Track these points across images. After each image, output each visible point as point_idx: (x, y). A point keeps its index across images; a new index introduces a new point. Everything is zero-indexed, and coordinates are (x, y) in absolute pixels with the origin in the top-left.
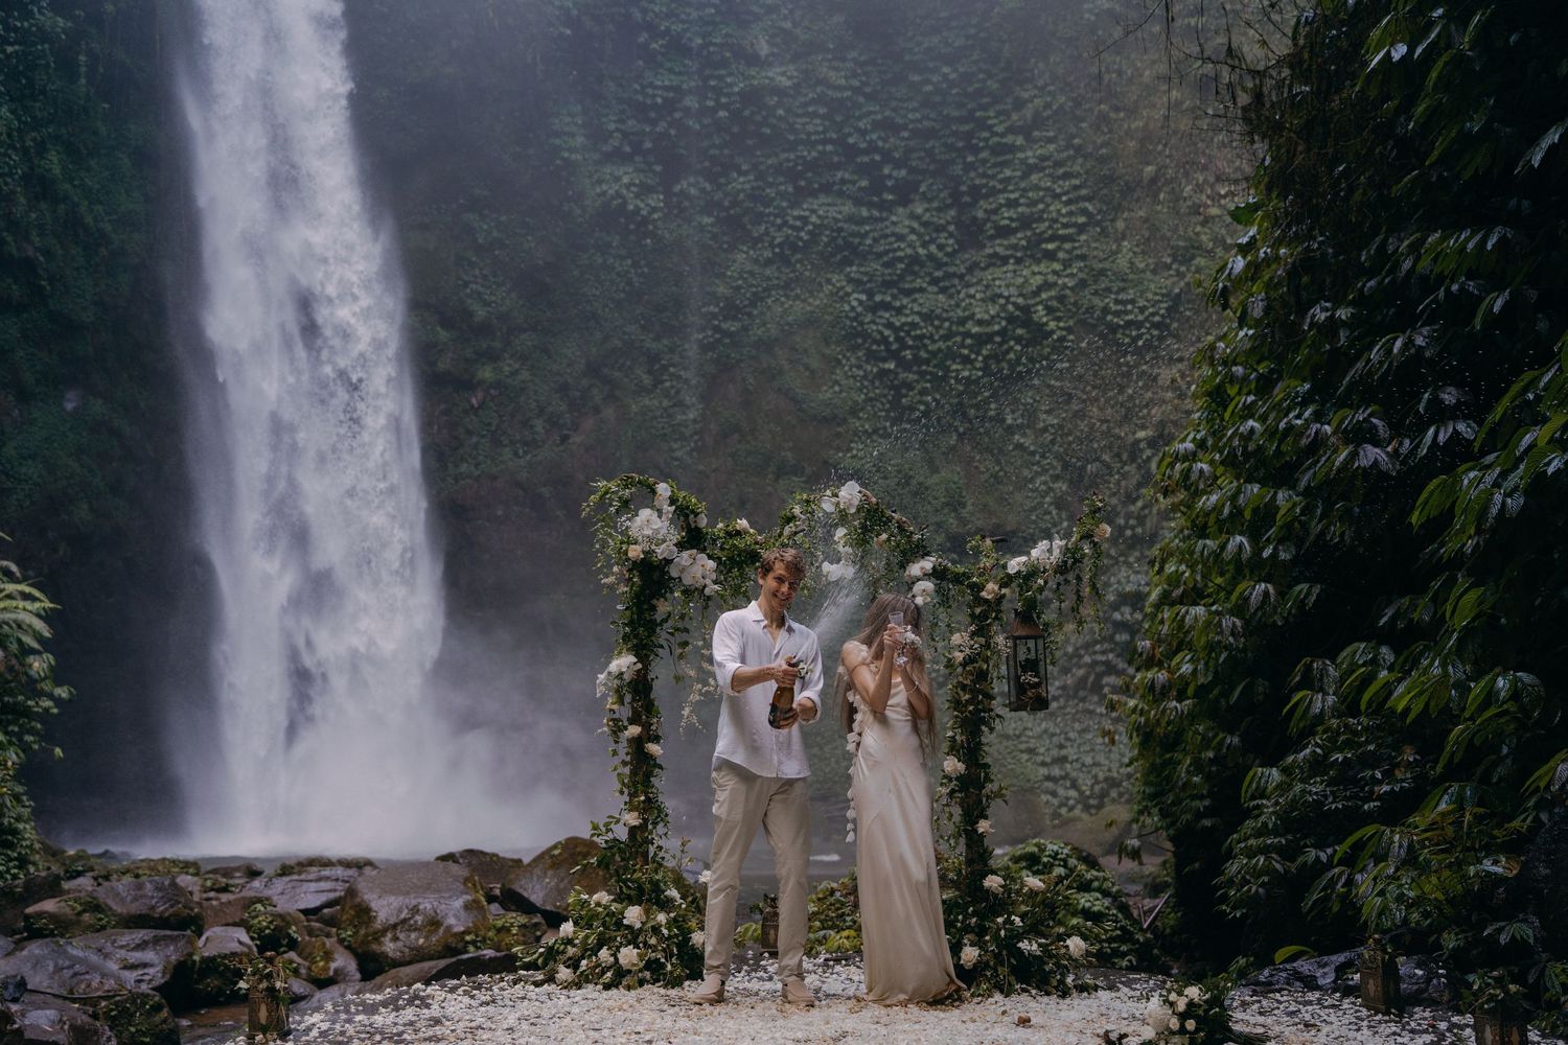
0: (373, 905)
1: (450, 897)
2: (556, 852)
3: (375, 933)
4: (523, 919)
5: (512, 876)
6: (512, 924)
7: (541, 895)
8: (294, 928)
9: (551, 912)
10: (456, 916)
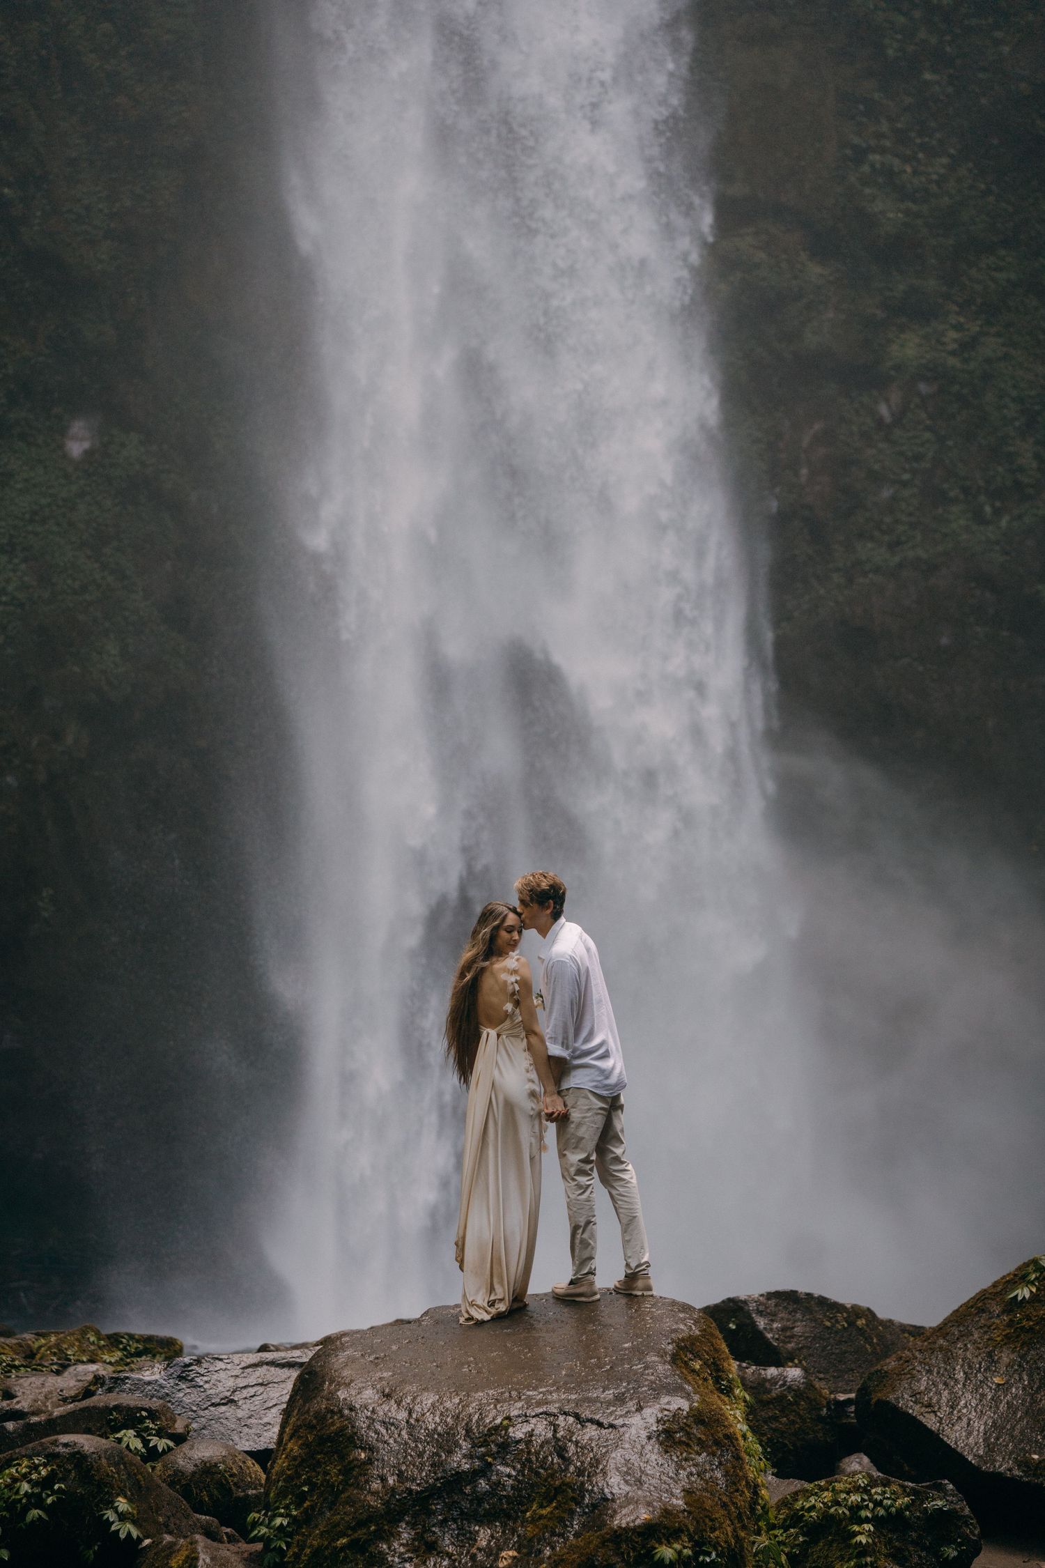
0: (362, 1423)
1: (620, 1399)
2: (1024, 1293)
3: (362, 1524)
4: (894, 1496)
5: (891, 1364)
6: (854, 1509)
7: (979, 1426)
8: (122, 1504)
9: (1013, 1479)
10: (628, 1473)
